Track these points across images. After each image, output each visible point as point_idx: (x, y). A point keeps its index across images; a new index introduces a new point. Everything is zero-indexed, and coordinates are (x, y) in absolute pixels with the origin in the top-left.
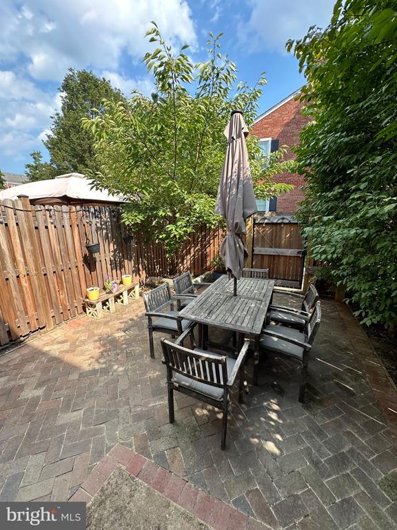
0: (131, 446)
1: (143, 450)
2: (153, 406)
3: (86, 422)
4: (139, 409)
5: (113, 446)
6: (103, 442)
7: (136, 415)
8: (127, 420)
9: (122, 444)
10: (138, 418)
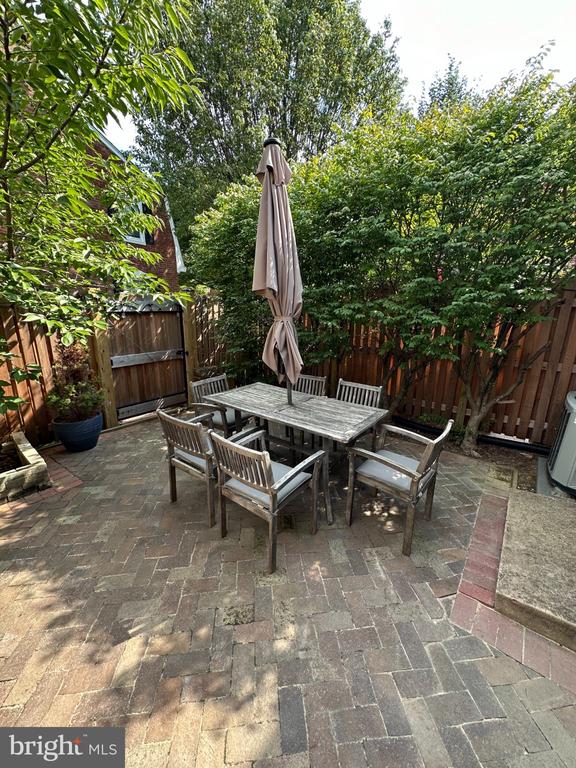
0: (450, 602)
1: (452, 584)
2: (384, 573)
3: (426, 684)
4: (392, 592)
5: (455, 627)
6: (453, 643)
7: (402, 597)
8: (414, 609)
9: (448, 613)
10: (406, 594)
